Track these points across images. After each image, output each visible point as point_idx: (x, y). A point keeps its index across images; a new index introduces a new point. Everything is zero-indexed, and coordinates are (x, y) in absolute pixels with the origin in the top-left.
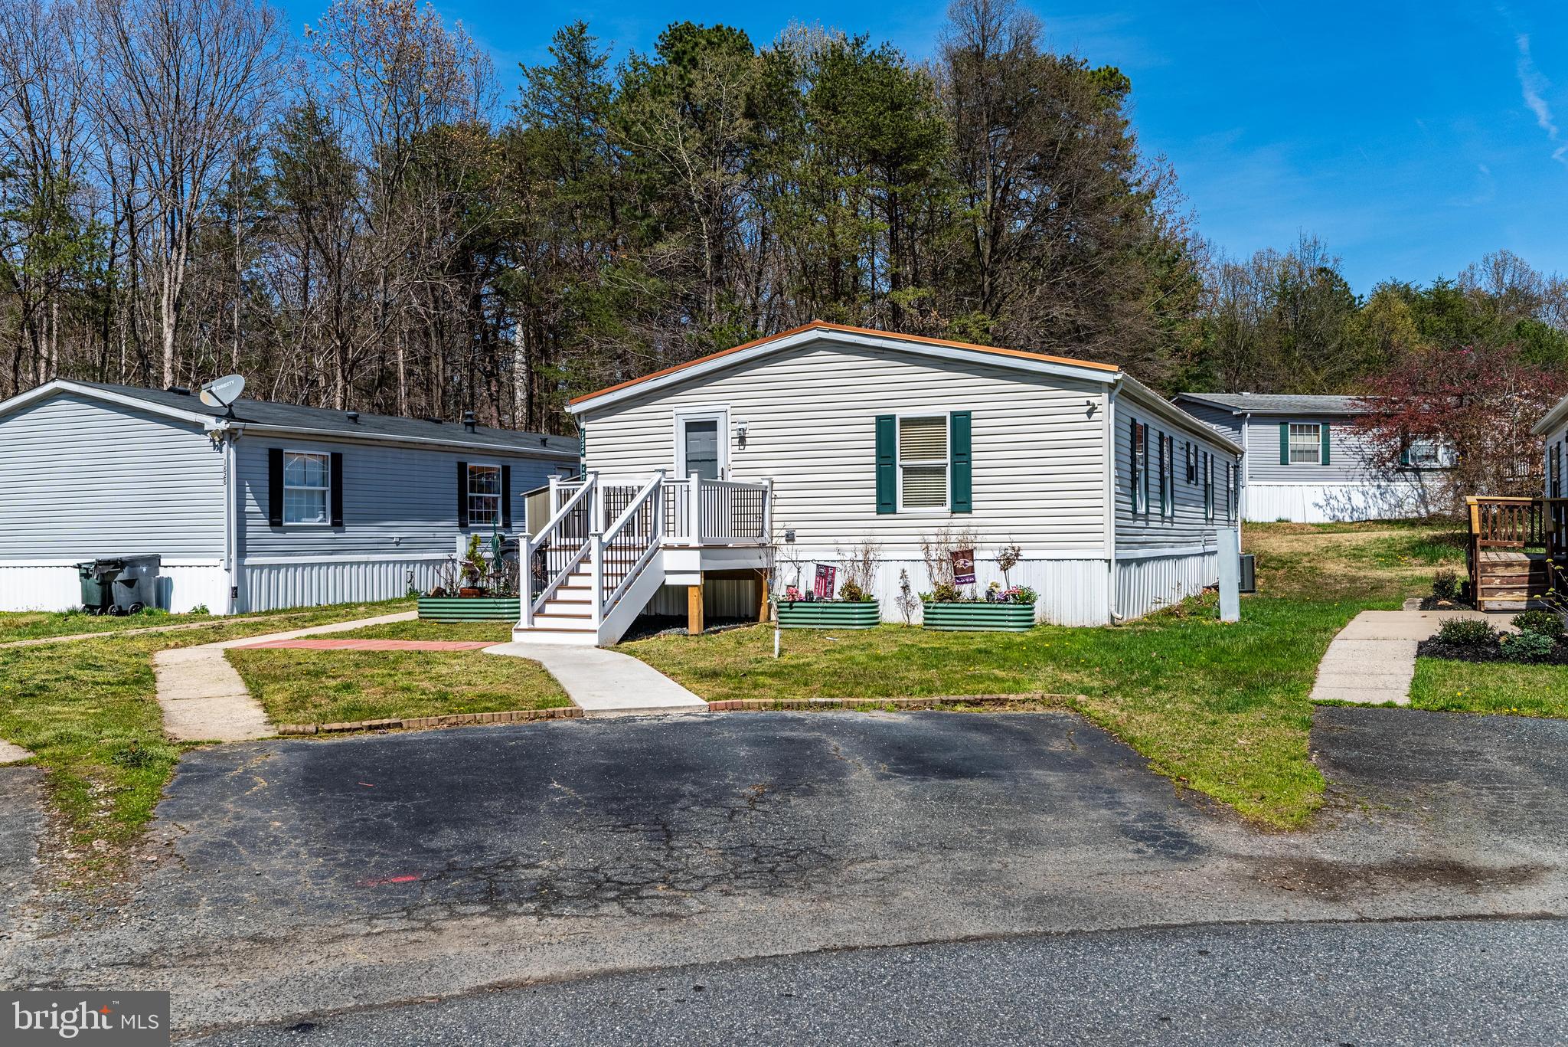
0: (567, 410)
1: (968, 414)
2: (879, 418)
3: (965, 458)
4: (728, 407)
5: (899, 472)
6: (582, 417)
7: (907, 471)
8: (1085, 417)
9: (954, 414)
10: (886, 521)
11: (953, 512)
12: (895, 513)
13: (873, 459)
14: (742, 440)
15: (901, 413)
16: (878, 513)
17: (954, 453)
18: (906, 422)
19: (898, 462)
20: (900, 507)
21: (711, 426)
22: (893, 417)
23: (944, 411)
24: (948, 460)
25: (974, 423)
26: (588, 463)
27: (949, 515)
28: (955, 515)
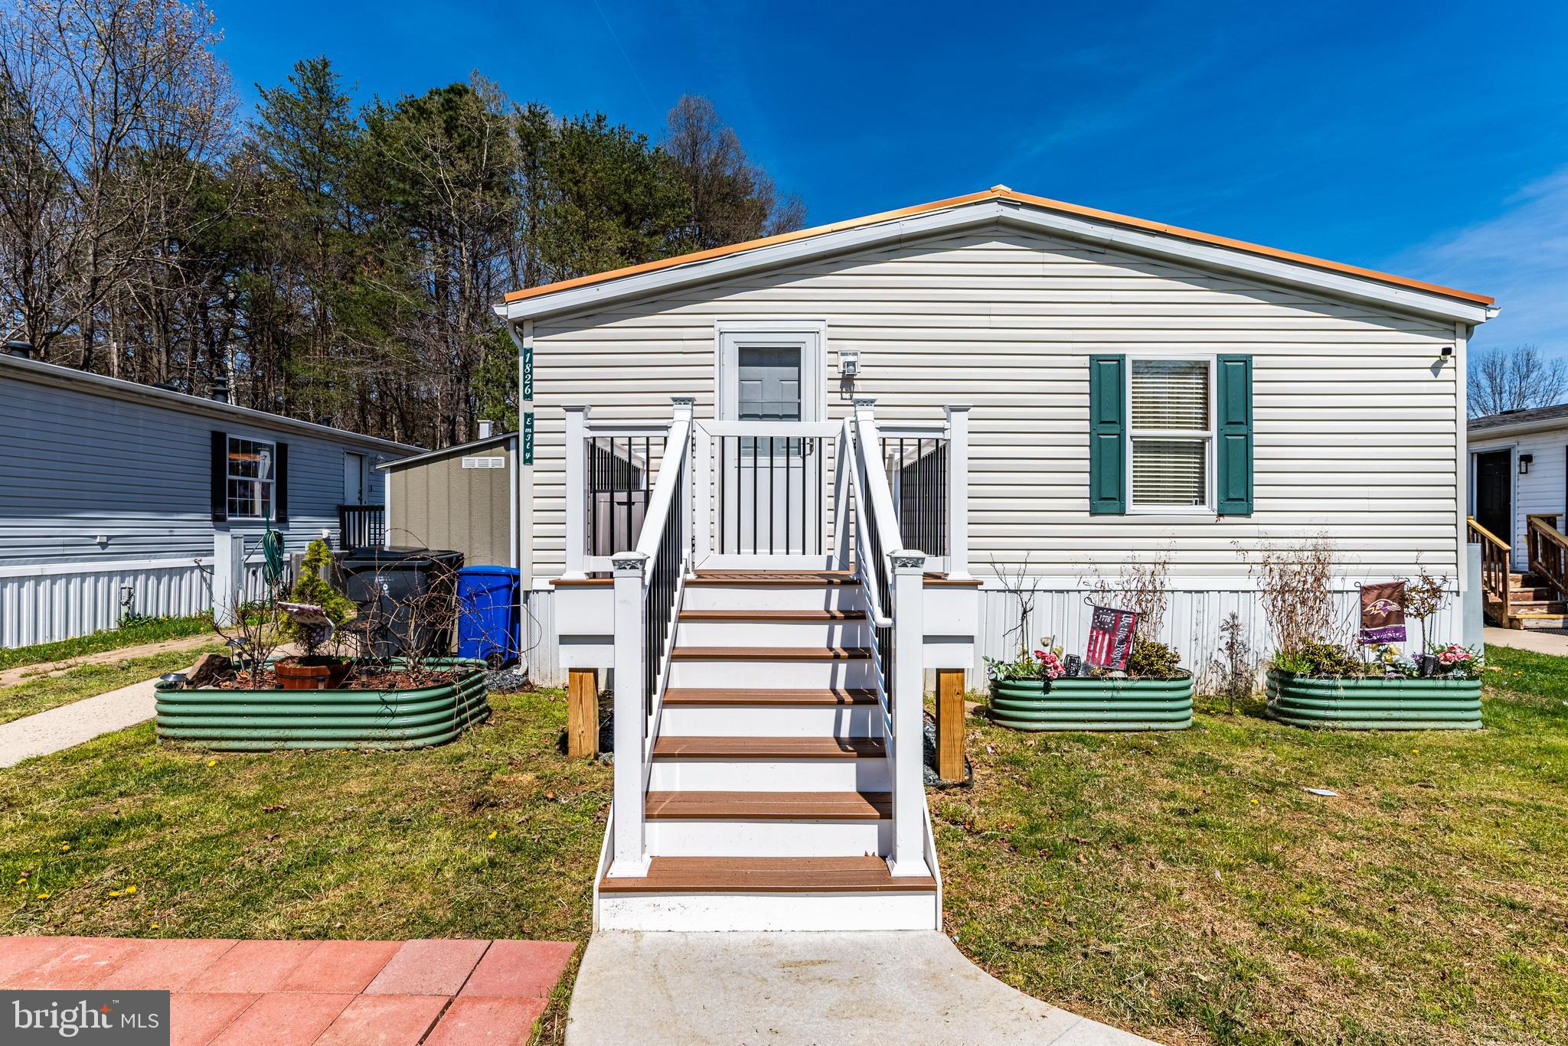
0: (499, 310)
1: (1247, 360)
2: (1094, 359)
3: (1243, 429)
4: (821, 326)
5: (1129, 446)
6: (528, 328)
7: (1141, 446)
8: (1428, 374)
9: (1223, 359)
10: (1107, 526)
11: (1220, 515)
12: (1122, 513)
13: (1086, 426)
14: (847, 381)
15: (1134, 353)
16: (1093, 513)
17: (1226, 421)
18: (1144, 368)
19: (1130, 431)
20: (1131, 507)
21: (789, 357)
22: (1120, 360)
23: (1207, 353)
24: (1213, 431)
25: (1256, 374)
26: (538, 412)
27: (1214, 519)
28: (1222, 520)
